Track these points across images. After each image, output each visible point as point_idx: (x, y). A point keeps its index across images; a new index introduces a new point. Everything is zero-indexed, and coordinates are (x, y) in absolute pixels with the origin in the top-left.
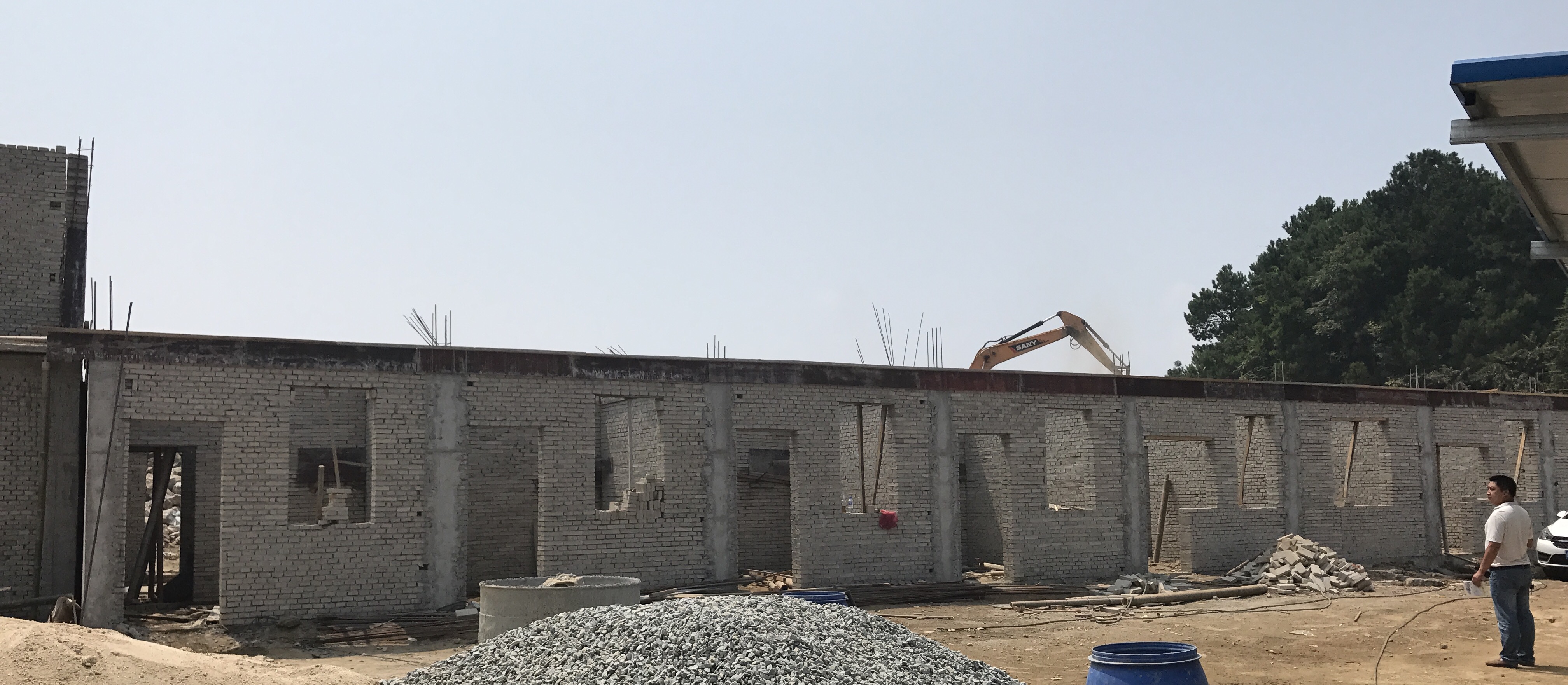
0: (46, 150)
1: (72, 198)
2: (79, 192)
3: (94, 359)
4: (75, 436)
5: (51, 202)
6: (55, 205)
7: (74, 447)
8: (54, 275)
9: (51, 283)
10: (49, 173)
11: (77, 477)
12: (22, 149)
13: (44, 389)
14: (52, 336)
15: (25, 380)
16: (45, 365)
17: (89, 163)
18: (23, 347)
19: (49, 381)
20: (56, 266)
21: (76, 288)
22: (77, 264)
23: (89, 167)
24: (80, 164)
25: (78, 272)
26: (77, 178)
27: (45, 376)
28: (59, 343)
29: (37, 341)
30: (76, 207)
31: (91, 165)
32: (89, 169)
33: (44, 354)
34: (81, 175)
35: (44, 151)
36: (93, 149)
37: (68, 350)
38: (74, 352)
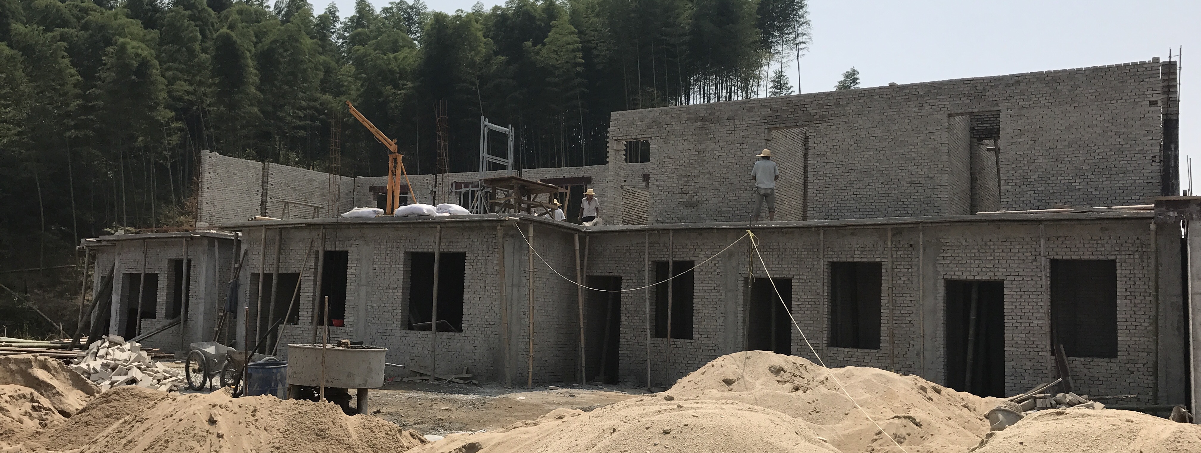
0: (1144, 63)
1: (1166, 96)
2: (1171, 90)
3: (1192, 219)
4: (1178, 281)
5: (1150, 102)
6: (1153, 103)
7: (1178, 290)
8: (1155, 157)
9: (1153, 164)
10: (1147, 80)
11: (1182, 313)
12: (1126, 66)
13: (1153, 245)
14: (1158, 204)
15: (1138, 238)
16: (1152, 226)
17: (1178, 66)
18: (1135, 213)
19: (1156, 240)
20: (1156, 150)
21: (1173, 165)
22: (1173, 146)
23: (1178, 69)
24: (1171, 68)
25: (1173, 152)
26: (1169, 80)
27: (1153, 234)
28: (1164, 209)
29: (1144, 209)
30: (1169, 102)
31: (1180, 68)
32: (1178, 71)
33: (1153, 218)
34: (1172, 77)
35: (1142, 64)
36: (1180, 55)
37: (1171, 214)
38: (1176, 215)
